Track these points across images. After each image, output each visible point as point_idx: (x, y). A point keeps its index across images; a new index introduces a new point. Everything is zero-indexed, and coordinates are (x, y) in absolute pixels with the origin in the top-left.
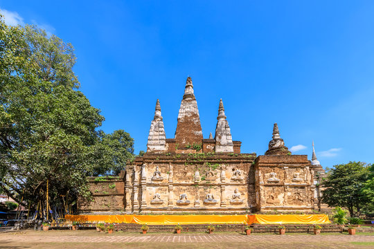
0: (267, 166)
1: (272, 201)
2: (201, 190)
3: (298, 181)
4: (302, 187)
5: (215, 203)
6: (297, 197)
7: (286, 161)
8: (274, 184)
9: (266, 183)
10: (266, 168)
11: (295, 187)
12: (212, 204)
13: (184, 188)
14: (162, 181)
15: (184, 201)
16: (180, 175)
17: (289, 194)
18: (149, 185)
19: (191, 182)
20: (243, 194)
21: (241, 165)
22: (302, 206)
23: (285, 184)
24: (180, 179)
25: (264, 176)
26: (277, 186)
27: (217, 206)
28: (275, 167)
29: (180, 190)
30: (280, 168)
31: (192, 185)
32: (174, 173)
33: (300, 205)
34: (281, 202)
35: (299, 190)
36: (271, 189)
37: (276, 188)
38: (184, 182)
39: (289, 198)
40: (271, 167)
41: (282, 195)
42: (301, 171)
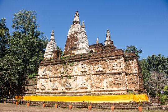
0: (96, 61)
1: (99, 85)
2: (64, 80)
3: (116, 69)
4: (120, 73)
5: (71, 89)
6: (116, 82)
7: (107, 55)
8: (100, 73)
9: (95, 73)
10: (95, 62)
11: (114, 74)
12: (69, 89)
13: (56, 79)
14: (46, 75)
15: (55, 87)
16: (55, 71)
17: (110, 79)
18: (41, 78)
19: (60, 75)
20: (87, 82)
21: (87, 61)
22: (120, 89)
23: (107, 72)
24: (55, 74)
25: (94, 67)
26: (102, 74)
27: (73, 90)
28: (100, 60)
29: (54, 81)
30: (104, 60)
31: (60, 77)
32: (52, 70)
33: (118, 87)
34: (105, 86)
35: (118, 76)
36: (98, 76)
37: (102, 76)
38: (56, 76)
39: (110, 83)
40: (98, 61)
41: (105, 81)
42: (119, 61)
